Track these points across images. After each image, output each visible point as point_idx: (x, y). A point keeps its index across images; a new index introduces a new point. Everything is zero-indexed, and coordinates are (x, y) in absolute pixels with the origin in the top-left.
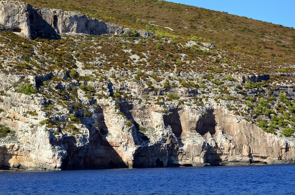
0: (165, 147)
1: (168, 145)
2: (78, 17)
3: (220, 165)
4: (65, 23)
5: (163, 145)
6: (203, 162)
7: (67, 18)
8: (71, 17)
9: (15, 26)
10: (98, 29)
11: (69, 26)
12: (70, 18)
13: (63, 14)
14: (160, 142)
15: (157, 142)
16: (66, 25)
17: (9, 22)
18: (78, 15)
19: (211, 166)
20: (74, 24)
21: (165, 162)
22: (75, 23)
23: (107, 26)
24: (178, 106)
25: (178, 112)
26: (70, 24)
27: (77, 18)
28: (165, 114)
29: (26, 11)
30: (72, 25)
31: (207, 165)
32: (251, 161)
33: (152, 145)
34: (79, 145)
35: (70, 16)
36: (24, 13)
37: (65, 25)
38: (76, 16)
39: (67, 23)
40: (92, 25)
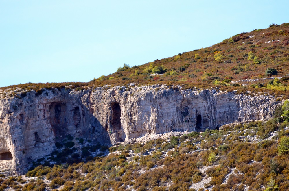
2: (154, 98)
4: (131, 115)
7: (133, 104)
8: (140, 99)
10: (215, 114)
11: (140, 122)
12: (139, 102)
13: (127, 94)
16: (135, 121)
18: (153, 93)
20: (150, 116)
22: (153, 112)
23: (238, 104)
27: (153, 100)
29: (9, 112)
30: (145, 118)
35: (137, 99)
36: (5, 116)
37: (133, 120)
38: (149, 95)
39: (134, 115)
40: (203, 108)
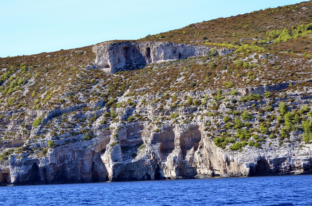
0: (149, 163)
1: (151, 161)
2: (163, 46)
3: (195, 178)
4: (154, 53)
5: (147, 161)
6: (175, 176)
7: (155, 49)
9: (105, 63)
10: (186, 53)
11: (158, 55)
12: (157, 48)
13: (153, 45)
14: (144, 158)
15: (141, 158)
16: (156, 55)
17: (100, 61)
18: (163, 44)
19: (182, 179)
21: (152, 175)
22: (163, 52)
23: (195, 49)
24: (172, 125)
25: (173, 130)
26: (158, 53)
28: (155, 134)
29: (109, 51)
30: (160, 54)
31: (178, 178)
32: (213, 175)
33: (136, 161)
34: (41, 165)
36: (107, 52)
38: (161, 45)
39: (156, 53)
40: (182, 51)
